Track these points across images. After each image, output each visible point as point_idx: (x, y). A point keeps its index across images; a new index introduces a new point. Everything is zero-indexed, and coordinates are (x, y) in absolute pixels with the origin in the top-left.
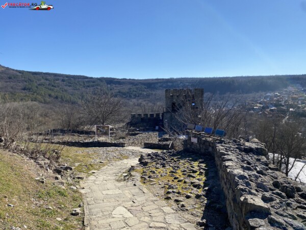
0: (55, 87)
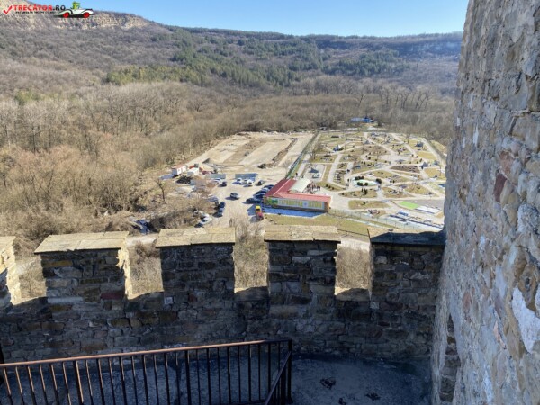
0: (225, 55)
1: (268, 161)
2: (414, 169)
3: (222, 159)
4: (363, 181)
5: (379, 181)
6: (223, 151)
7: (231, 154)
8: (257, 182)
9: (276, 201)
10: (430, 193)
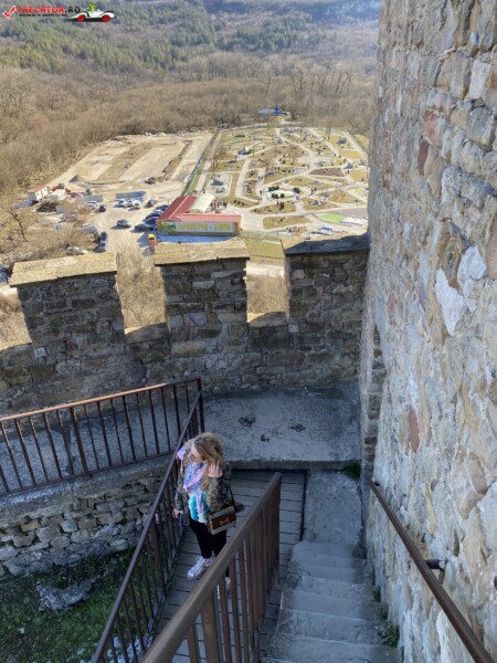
1: (157, 173)
2: (337, 172)
3: (95, 175)
4: (278, 192)
5: (297, 191)
6: (95, 164)
7: (107, 167)
8: (146, 202)
9: (174, 226)
10: (356, 201)
